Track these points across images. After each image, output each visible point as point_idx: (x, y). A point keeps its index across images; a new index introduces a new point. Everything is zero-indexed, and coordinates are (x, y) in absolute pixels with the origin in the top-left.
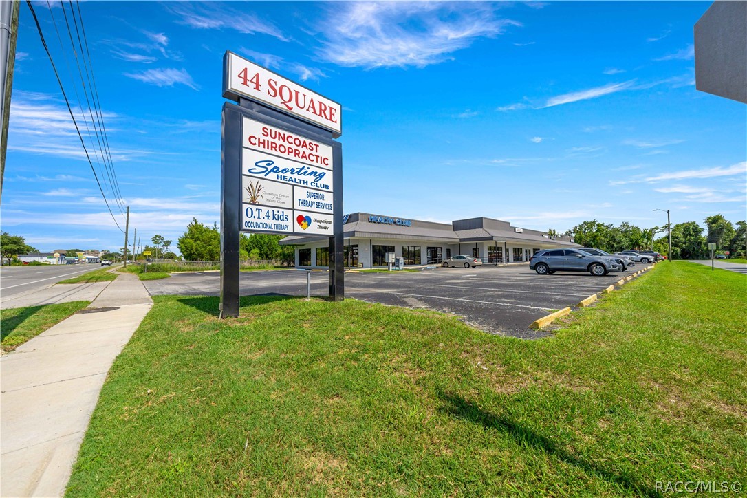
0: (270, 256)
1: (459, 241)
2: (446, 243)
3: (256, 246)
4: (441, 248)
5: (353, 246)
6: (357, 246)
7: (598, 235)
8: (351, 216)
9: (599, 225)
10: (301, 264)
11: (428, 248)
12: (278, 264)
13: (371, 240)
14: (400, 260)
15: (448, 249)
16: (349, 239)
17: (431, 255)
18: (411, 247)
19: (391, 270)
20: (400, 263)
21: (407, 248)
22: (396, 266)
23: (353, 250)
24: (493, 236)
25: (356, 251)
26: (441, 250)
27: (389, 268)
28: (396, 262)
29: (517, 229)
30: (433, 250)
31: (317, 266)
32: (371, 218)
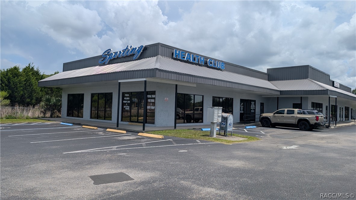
1: (279, 93)
2: (260, 96)
4: (255, 101)
5: (148, 93)
6: (154, 93)
8: (146, 48)
10: (70, 113)
13: (176, 85)
14: (228, 119)
15: (263, 103)
16: (145, 81)
17: (243, 110)
18: (222, 98)
19: (215, 136)
20: (229, 123)
21: (218, 99)
22: (221, 128)
23: (147, 98)
24: (328, 90)
25: (153, 101)
26: (255, 104)
27: (212, 133)
28: (222, 121)
29: (335, 82)
30: (246, 103)
31: (91, 118)
32: (176, 53)
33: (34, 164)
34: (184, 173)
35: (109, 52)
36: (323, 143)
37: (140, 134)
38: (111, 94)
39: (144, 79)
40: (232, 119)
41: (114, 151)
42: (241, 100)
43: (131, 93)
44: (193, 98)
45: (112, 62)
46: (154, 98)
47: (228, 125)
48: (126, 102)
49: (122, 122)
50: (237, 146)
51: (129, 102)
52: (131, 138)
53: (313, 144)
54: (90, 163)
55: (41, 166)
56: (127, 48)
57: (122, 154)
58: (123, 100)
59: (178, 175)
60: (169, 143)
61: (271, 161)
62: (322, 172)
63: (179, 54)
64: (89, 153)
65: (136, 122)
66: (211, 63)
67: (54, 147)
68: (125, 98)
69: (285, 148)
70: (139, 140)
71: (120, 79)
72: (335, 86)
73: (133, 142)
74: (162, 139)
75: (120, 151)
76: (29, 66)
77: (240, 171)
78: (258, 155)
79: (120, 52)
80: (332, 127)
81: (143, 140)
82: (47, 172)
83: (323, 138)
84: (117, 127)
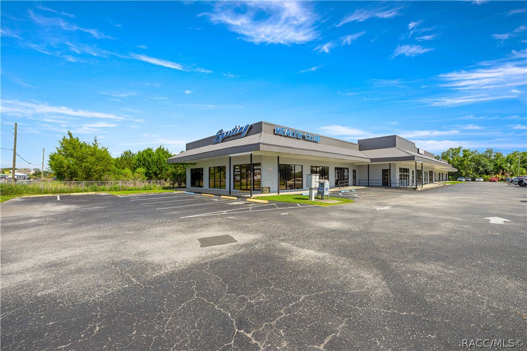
0: (159, 176)
1: (369, 161)
2: (352, 164)
3: (144, 165)
4: (348, 169)
5: (254, 165)
6: (259, 164)
7: (465, 159)
8: (251, 127)
9: (464, 151)
10: (193, 184)
11: (336, 168)
12: (167, 185)
13: (278, 157)
14: (325, 184)
15: (355, 170)
16: (251, 154)
17: (338, 177)
18: (319, 167)
19: (313, 199)
20: (325, 188)
21: (315, 168)
22: (319, 193)
23: (254, 170)
24: (414, 156)
25: (259, 171)
26: (348, 171)
27: (310, 196)
28: (319, 187)
29: (420, 150)
30: (340, 171)
31: (209, 187)
32: (277, 130)
33: (154, 227)
34: (284, 234)
35: (221, 132)
36: (412, 203)
37: (248, 200)
38: (224, 167)
39: (250, 153)
40: (328, 185)
41: (224, 215)
42: (335, 168)
43: (241, 165)
44: (293, 169)
45: (224, 140)
46: (260, 169)
47: (325, 189)
48: (237, 173)
49: (234, 190)
50: (334, 208)
51: (239, 173)
52: (240, 203)
53: (404, 204)
54: (201, 226)
55: (159, 230)
56: (236, 128)
57: (231, 217)
58: (234, 171)
59: (279, 236)
60: (273, 206)
61: (367, 222)
62: (419, 232)
63: (279, 130)
64: (202, 217)
65: (245, 190)
66: (308, 137)
67: (174, 213)
68: (236, 170)
69: (378, 209)
70: (247, 205)
71: (230, 154)
72: (420, 153)
73: (242, 206)
74: (267, 204)
75: (229, 215)
76: (160, 148)
77: (338, 232)
78: (354, 216)
79: (230, 131)
80: (419, 189)
81: (250, 205)
82: (162, 236)
83: (412, 199)
84: (230, 194)
